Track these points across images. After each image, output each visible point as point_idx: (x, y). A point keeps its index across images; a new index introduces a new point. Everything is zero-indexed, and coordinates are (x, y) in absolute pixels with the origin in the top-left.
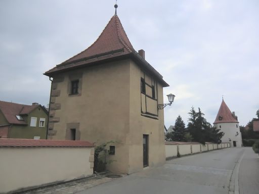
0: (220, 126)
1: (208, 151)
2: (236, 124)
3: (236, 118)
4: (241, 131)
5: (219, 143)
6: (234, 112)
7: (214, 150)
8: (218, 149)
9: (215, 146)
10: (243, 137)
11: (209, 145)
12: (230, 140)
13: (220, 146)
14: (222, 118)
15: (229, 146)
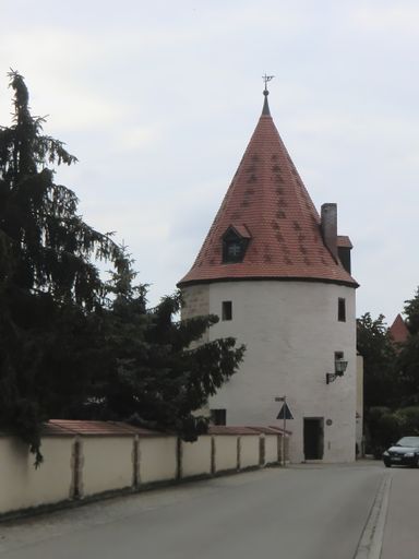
0: (227, 307)
1: (75, 502)
2: (340, 291)
3: (343, 253)
4: (361, 350)
5: (192, 432)
6: (330, 208)
7: (139, 488)
8: (180, 481)
9: (157, 456)
10: (373, 392)
11: (88, 447)
12: (285, 414)
13: (198, 454)
14: (245, 244)
15: (271, 456)
